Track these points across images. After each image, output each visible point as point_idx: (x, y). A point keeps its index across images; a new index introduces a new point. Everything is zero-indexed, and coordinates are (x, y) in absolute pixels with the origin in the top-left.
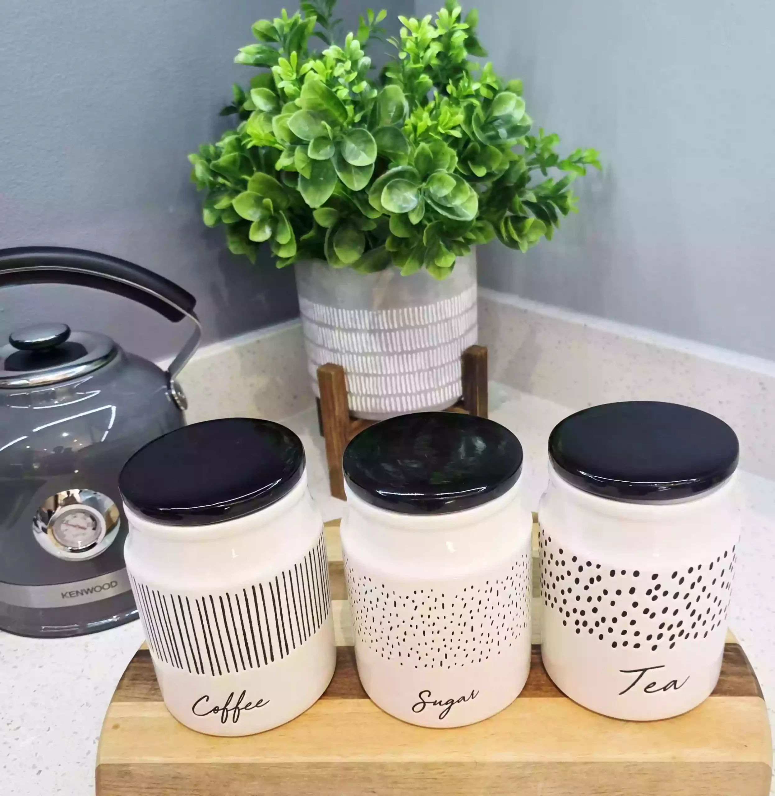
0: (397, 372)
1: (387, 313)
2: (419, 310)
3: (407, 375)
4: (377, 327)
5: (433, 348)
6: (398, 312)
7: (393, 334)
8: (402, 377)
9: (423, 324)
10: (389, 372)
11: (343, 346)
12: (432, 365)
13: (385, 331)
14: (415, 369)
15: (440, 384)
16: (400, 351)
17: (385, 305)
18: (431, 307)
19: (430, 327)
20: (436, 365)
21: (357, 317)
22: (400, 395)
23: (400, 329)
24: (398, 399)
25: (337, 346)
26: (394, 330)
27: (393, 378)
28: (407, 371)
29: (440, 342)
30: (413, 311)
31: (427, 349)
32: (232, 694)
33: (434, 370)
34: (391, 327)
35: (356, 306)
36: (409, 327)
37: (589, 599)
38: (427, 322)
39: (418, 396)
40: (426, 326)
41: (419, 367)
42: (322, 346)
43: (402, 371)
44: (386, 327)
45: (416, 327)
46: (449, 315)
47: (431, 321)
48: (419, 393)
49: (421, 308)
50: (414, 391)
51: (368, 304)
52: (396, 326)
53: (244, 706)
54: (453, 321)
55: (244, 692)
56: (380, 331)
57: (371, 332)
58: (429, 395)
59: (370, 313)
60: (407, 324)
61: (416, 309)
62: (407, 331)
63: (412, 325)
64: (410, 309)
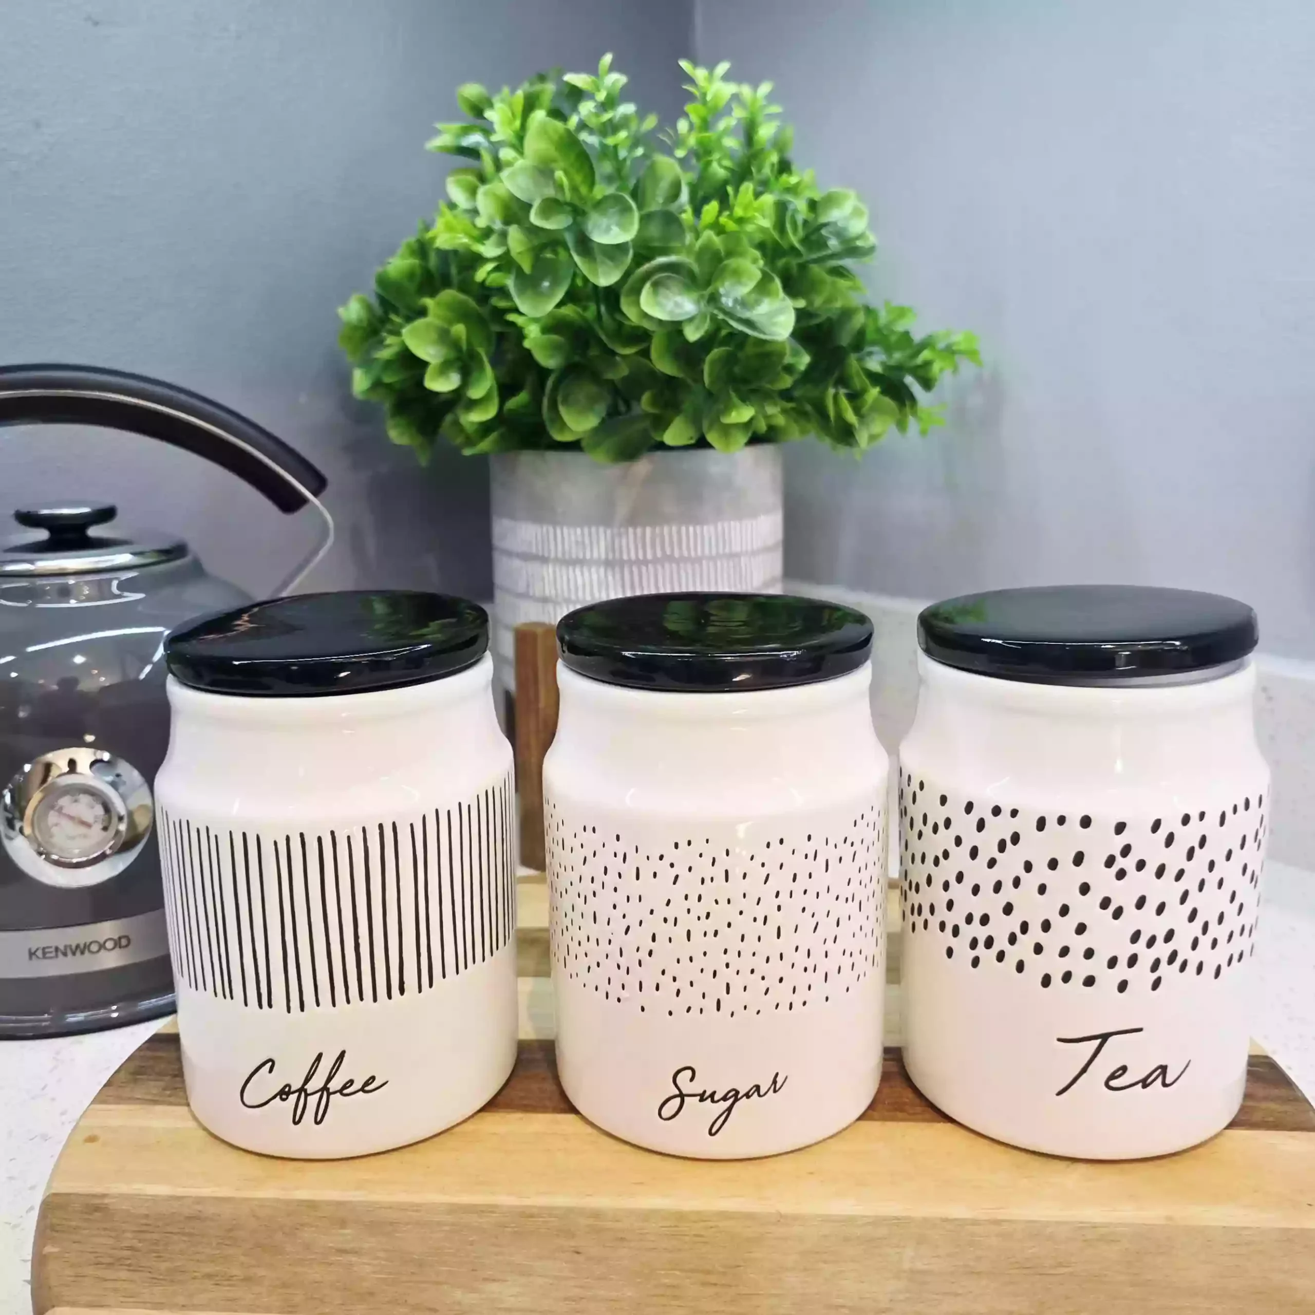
1: (635, 534)
2: (688, 532)
4: (617, 555)
6: (653, 533)
7: (644, 569)
9: (693, 554)
11: (559, 592)
13: (630, 563)
17: (633, 520)
18: (708, 530)
19: (704, 562)
21: (587, 541)
23: (655, 561)
25: (549, 591)
26: (645, 562)
30: (679, 533)
32: (320, 1056)
34: (641, 557)
35: (587, 521)
36: (670, 559)
37: (998, 887)
38: (700, 554)
40: (699, 560)
42: (525, 596)
44: (633, 556)
45: (682, 560)
46: (736, 548)
47: (707, 553)
49: (691, 529)
51: (606, 519)
52: (649, 556)
53: (339, 1087)
54: (743, 559)
55: (342, 1054)
56: (622, 563)
57: (609, 564)
59: (609, 532)
60: (668, 553)
61: (683, 529)
62: (667, 566)
63: (677, 555)
64: (674, 529)
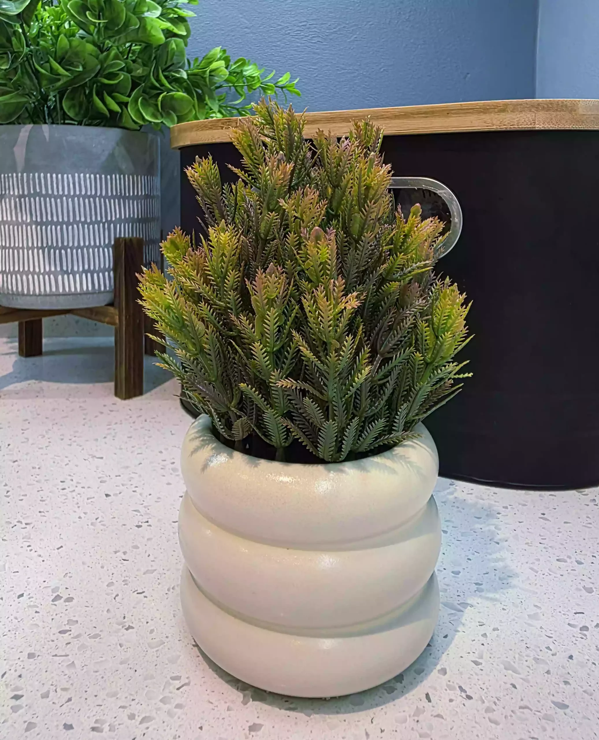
0: (25, 245)
1: (17, 177)
2: (51, 177)
3: (36, 250)
4: (7, 192)
5: (68, 224)
6: (28, 177)
7: (23, 199)
8: (30, 252)
9: (56, 193)
10: (17, 245)
12: (66, 244)
13: (15, 197)
14: (45, 245)
15: (76, 269)
16: (29, 221)
18: (68, 177)
19: (64, 198)
20: (71, 244)
22: (27, 273)
23: (30, 195)
24: (24, 277)
26: (24, 196)
27: (21, 251)
28: (35, 245)
29: (78, 219)
30: (45, 178)
31: (61, 224)
33: (69, 250)
34: (21, 193)
36: (40, 195)
38: (61, 193)
39: (47, 277)
40: (61, 197)
41: (50, 244)
43: (30, 245)
44: (17, 193)
45: (47, 195)
47: (66, 193)
48: (49, 273)
49: (54, 175)
50: (42, 271)
52: (26, 193)
56: (10, 197)
58: (60, 277)
59: (3, 175)
60: (38, 190)
61: (49, 175)
62: (37, 198)
63: (44, 192)
64: (42, 175)
